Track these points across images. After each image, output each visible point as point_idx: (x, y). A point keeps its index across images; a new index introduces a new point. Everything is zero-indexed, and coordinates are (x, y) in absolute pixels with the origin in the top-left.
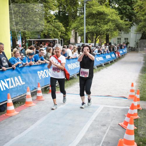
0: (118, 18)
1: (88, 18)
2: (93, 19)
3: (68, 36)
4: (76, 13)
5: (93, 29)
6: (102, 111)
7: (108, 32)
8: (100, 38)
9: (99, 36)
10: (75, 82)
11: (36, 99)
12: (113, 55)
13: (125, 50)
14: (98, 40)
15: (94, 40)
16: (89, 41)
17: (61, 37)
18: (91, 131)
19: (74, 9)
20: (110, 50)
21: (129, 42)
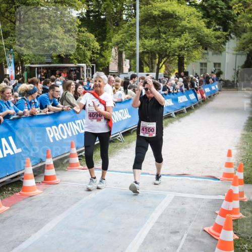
0: (202, 24)
1: (144, 24)
2: (154, 27)
3: (106, 59)
4: (121, 15)
5: (154, 45)
6: (171, 204)
7: (183, 52)
8: (168, 63)
9: (165, 59)
10: (119, 148)
11: (42, 182)
12: (192, 96)
13: (215, 87)
14: (164, 66)
15: (156, 67)
16: (146, 68)
17: (91, 60)
18: (151, 242)
19: (116, 7)
20: (186, 86)
21: (222, 70)
